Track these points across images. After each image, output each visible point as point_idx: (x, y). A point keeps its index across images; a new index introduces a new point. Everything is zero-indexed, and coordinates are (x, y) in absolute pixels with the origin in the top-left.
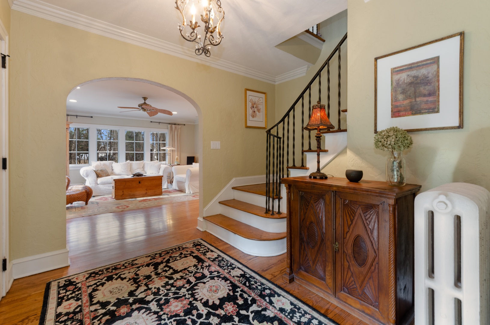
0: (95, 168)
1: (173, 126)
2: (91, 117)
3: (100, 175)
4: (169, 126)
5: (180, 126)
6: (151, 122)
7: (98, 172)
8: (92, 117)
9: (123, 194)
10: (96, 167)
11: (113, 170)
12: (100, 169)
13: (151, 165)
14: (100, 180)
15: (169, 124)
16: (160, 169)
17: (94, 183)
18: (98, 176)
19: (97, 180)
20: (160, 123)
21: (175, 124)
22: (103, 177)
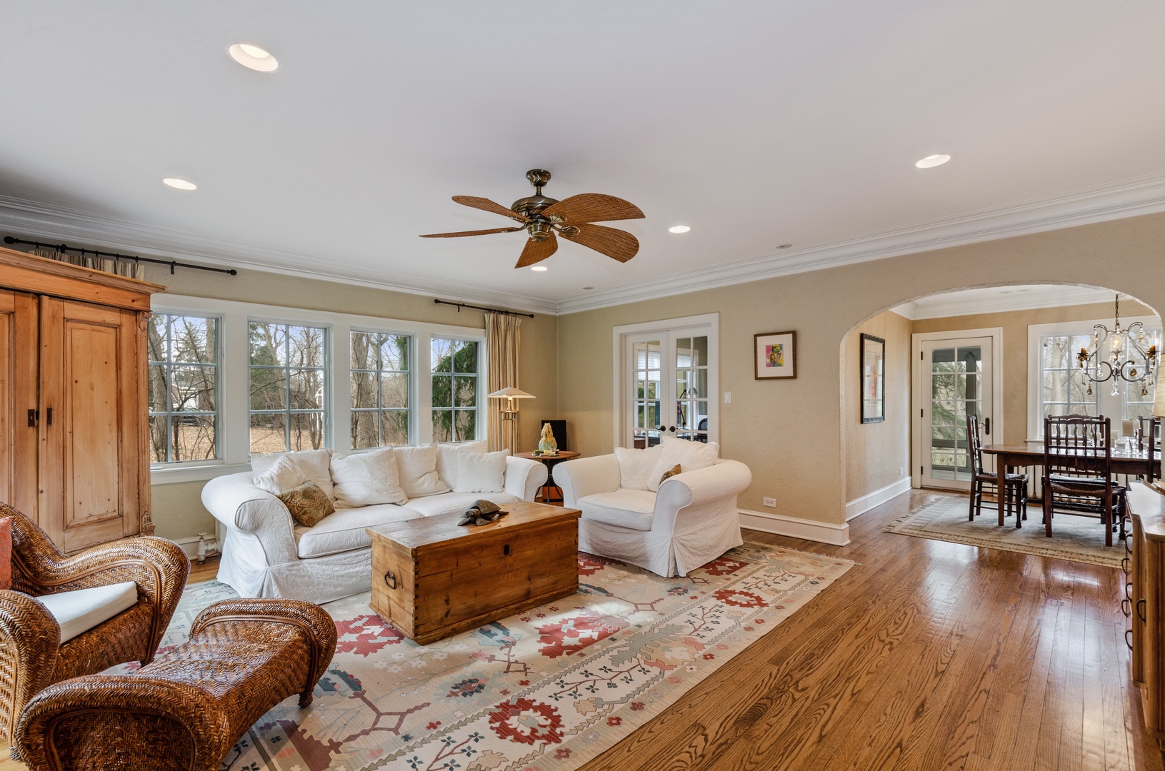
0: (280, 485)
1: (502, 318)
2: (228, 272)
3: (305, 517)
4: (490, 318)
5: (519, 321)
6: (437, 301)
7: (298, 500)
8: (233, 272)
9: (447, 614)
10: (282, 477)
11: (335, 484)
12: (299, 488)
13: (471, 459)
14: (308, 540)
15: (490, 310)
16: (504, 474)
17: (287, 554)
18: (302, 519)
19: (297, 540)
20: (463, 305)
21: (507, 313)
22: (319, 520)
